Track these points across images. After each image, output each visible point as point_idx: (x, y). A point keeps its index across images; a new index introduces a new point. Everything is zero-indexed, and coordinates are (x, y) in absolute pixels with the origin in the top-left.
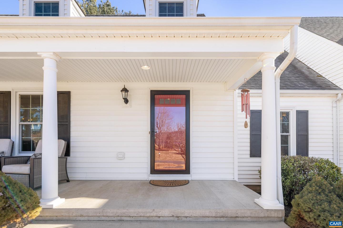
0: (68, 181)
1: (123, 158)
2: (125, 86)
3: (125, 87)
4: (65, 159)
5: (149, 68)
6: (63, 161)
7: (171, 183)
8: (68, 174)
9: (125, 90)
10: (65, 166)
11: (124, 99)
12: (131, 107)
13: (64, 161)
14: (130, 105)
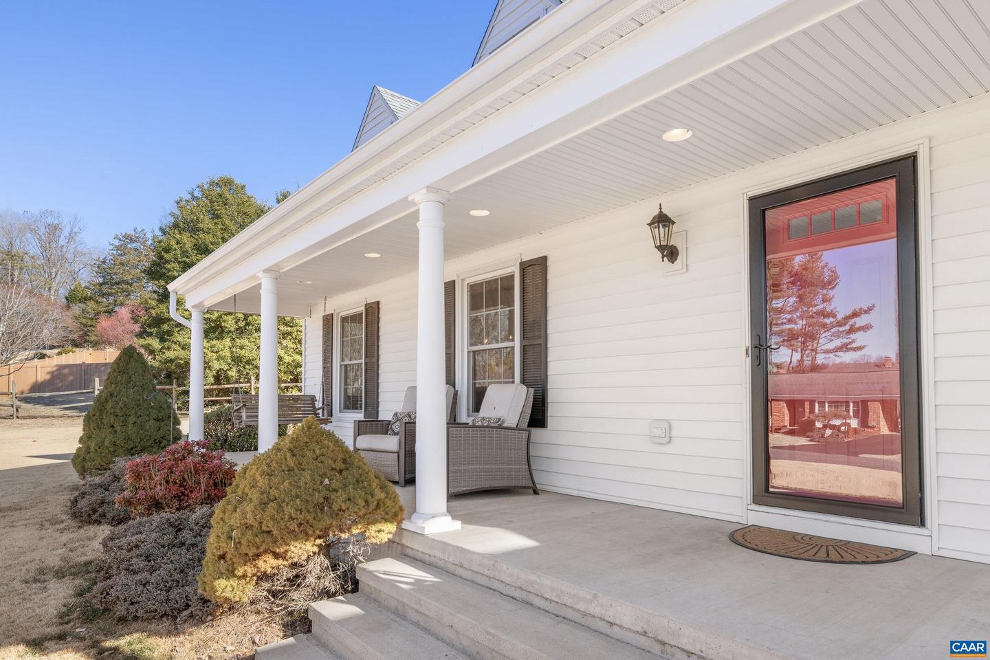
0: (536, 492)
1: (667, 439)
2: (661, 209)
3: (661, 212)
4: (525, 434)
5: (690, 133)
6: (519, 438)
7: (830, 548)
8: (533, 472)
9: (662, 220)
10: (526, 452)
11: (661, 248)
12: (687, 270)
13: (522, 438)
14: (685, 267)
